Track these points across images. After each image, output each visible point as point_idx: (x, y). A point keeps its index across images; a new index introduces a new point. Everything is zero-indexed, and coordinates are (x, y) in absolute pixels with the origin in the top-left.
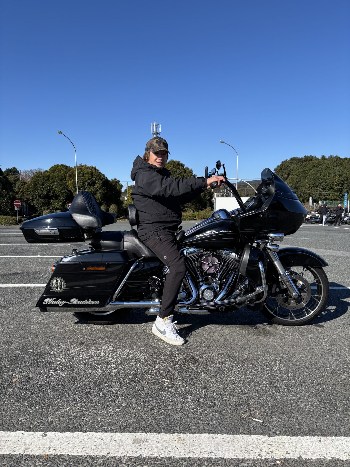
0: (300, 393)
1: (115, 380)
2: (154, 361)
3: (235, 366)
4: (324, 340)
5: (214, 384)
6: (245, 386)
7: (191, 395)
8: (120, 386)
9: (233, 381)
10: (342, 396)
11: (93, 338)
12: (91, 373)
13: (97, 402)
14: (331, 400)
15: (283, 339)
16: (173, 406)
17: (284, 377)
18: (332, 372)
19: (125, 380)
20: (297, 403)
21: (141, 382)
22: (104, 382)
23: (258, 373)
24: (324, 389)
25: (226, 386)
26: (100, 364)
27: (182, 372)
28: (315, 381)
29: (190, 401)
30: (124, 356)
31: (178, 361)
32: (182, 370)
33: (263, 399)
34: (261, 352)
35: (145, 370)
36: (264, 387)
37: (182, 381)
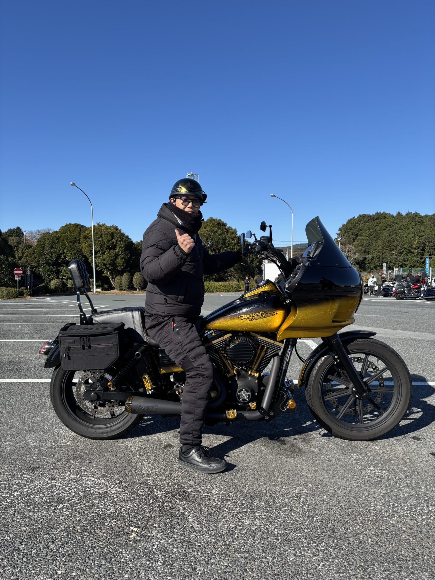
0: (324, 550)
1: (62, 528)
2: (127, 497)
3: (240, 505)
4: (374, 461)
5: (202, 535)
6: (246, 539)
7: (164, 555)
8: (65, 539)
9: (232, 531)
10: (384, 554)
11: (53, 460)
12: (31, 518)
13: (23, 566)
14: (367, 561)
15: (316, 461)
16: (131, 574)
17: (307, 523)
18: (376, 515)
19: (76, 528)
20: (316, 567)
21: (98, 531)
22: (45, 532)
23: (271, 517)
24: (360, 542)
25: (219, 539)
26: (48, 503)
27: (161, 515)
28: (350, 529)
29: (160, 566)
30: (87, 489)
31: (161, 497)
32: (163, 510)
33: (267, 562)
34: (281, 481)
35: (110, 511)
36: (275, 541)
37: (158, 530)
